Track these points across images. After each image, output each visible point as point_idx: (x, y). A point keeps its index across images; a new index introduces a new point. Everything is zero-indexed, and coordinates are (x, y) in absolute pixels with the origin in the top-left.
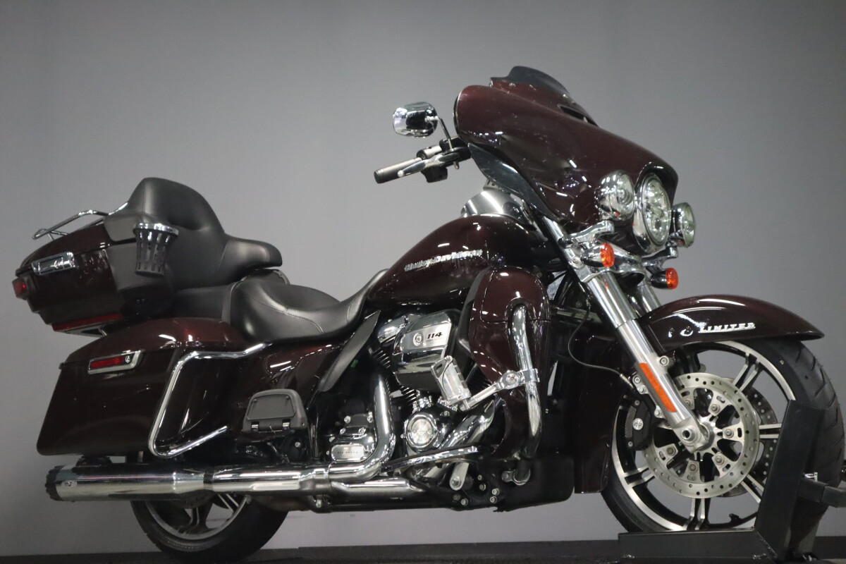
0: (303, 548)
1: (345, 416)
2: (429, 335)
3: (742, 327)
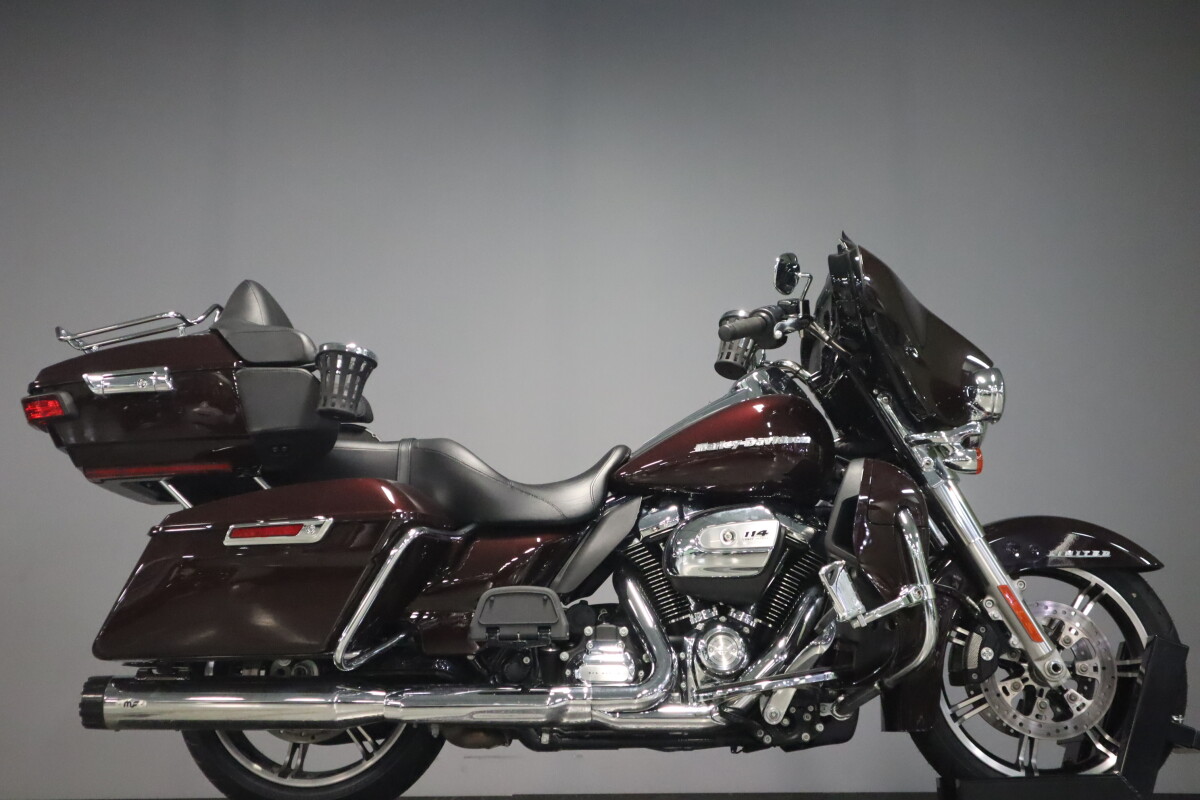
0: (517, 796)
1: (586, 626)
2: (747, 534)
3: (1096, 554)
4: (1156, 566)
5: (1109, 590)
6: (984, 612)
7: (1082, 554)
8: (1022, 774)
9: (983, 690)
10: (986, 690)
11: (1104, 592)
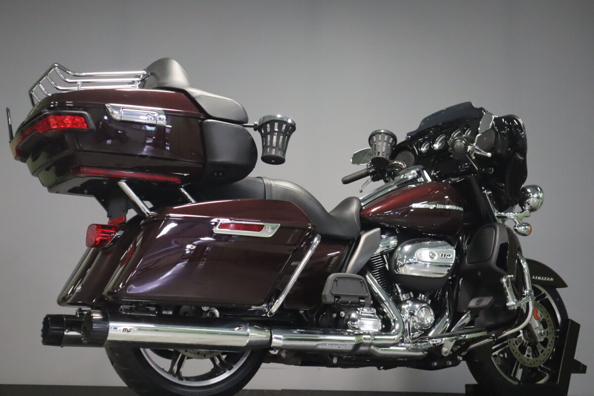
3: (548, 279)
4: (564, 285)
7: (544, 279)
11: (546, 297)
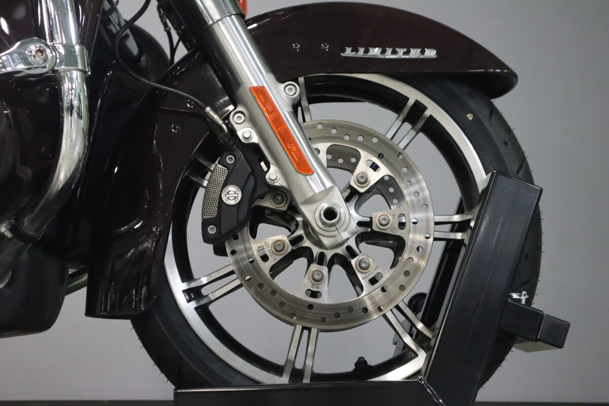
3: (415, 53)
5: (433, 110)
6: (232, 132)
7: (394, 52)
8: (284, 380)
9: (228, 251)
10: (233, 252)
11: (427, 113)
